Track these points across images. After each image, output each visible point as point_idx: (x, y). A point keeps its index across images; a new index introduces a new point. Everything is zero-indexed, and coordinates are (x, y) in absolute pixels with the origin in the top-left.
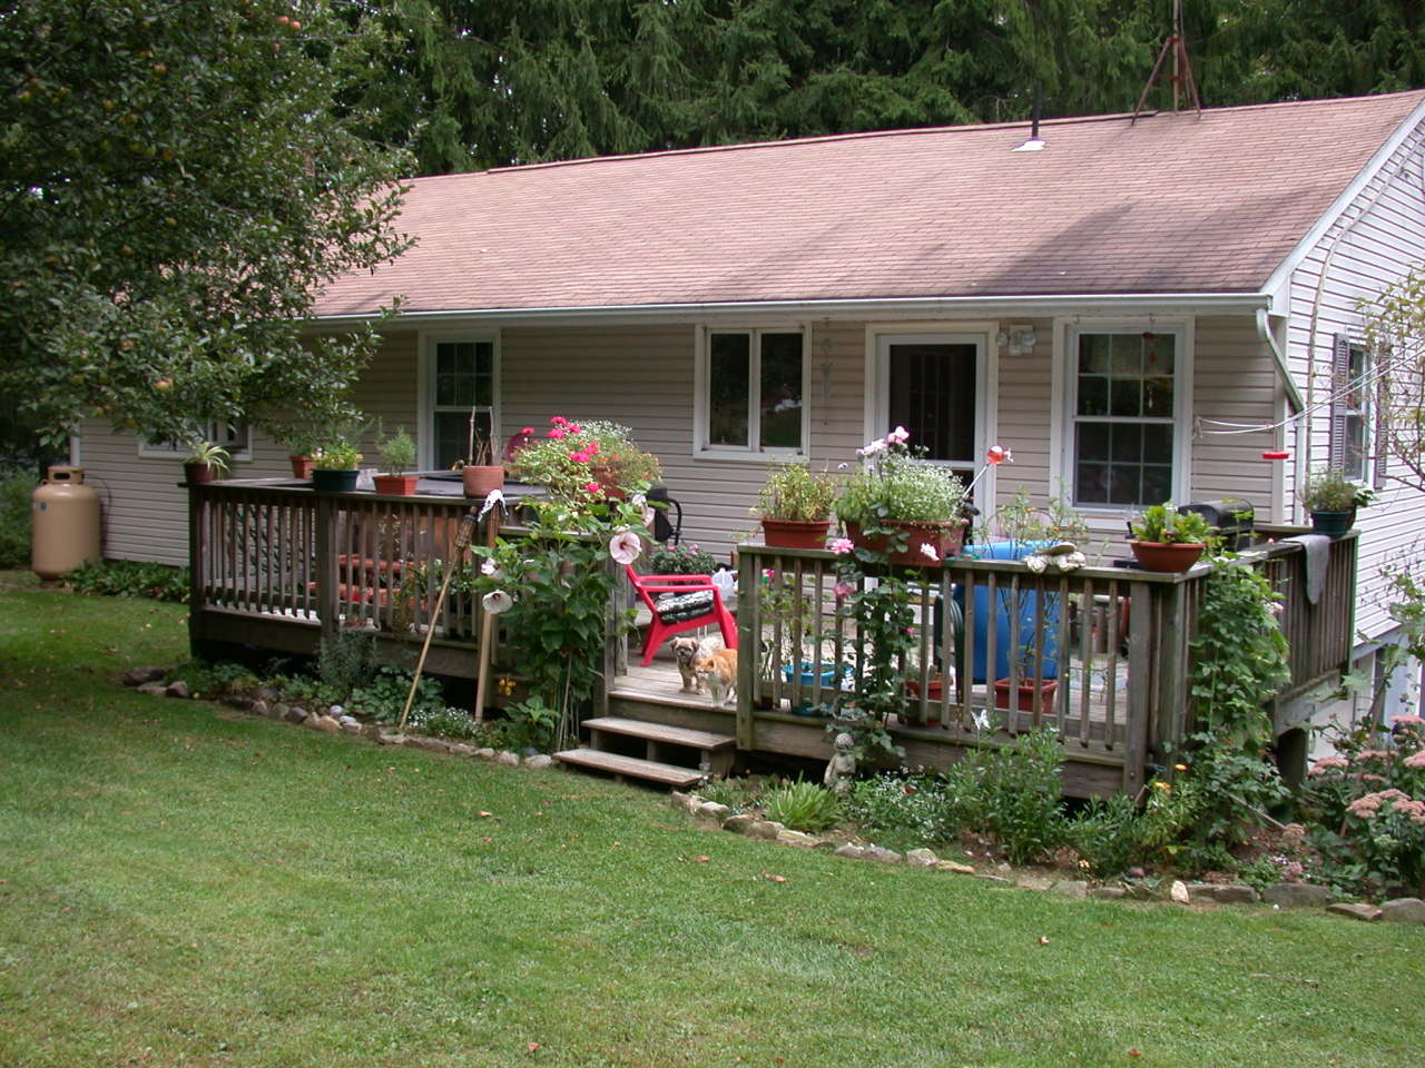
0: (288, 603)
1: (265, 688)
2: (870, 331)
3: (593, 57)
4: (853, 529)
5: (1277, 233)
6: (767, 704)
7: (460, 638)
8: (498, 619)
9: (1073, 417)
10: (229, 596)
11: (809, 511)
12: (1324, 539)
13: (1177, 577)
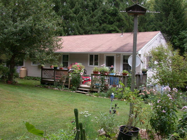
0: (51, 79)
1: (49, 86)
2: (104, 55)
3: (78, 22)
4: (100, 72)
5: (141, 46)
6: (93, 87)
7: (67, 82)
8: (70, 80)
9: (123, 63)
10: (45, 78)
11: (97, 71)
12: (143, 74)
13: (125, 76)
